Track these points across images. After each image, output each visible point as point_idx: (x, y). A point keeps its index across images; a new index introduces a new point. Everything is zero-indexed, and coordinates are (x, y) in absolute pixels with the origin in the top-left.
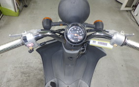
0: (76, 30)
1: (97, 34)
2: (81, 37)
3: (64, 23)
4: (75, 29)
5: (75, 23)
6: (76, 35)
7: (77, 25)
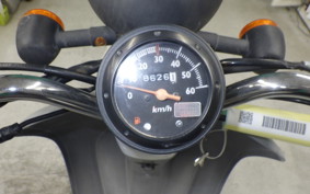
0: (165, 69)
1: (263, 83)
2: (194, 110)
3: (110, 33)
4: (160, 59)
5: (157, 30)
6: (162, 94)
7: (168, 41)
